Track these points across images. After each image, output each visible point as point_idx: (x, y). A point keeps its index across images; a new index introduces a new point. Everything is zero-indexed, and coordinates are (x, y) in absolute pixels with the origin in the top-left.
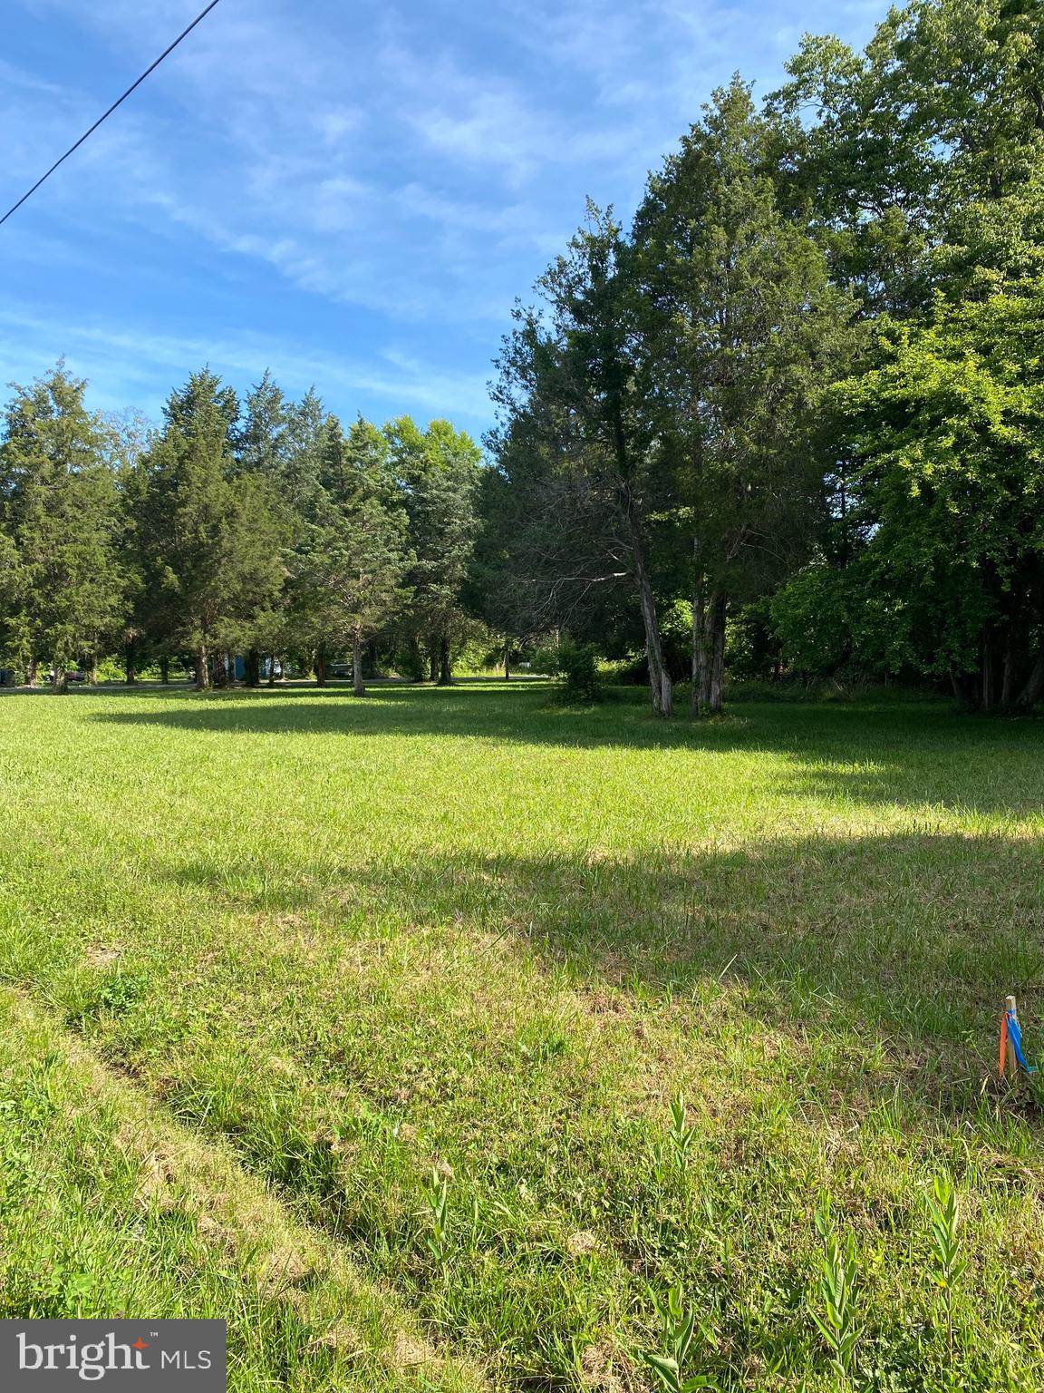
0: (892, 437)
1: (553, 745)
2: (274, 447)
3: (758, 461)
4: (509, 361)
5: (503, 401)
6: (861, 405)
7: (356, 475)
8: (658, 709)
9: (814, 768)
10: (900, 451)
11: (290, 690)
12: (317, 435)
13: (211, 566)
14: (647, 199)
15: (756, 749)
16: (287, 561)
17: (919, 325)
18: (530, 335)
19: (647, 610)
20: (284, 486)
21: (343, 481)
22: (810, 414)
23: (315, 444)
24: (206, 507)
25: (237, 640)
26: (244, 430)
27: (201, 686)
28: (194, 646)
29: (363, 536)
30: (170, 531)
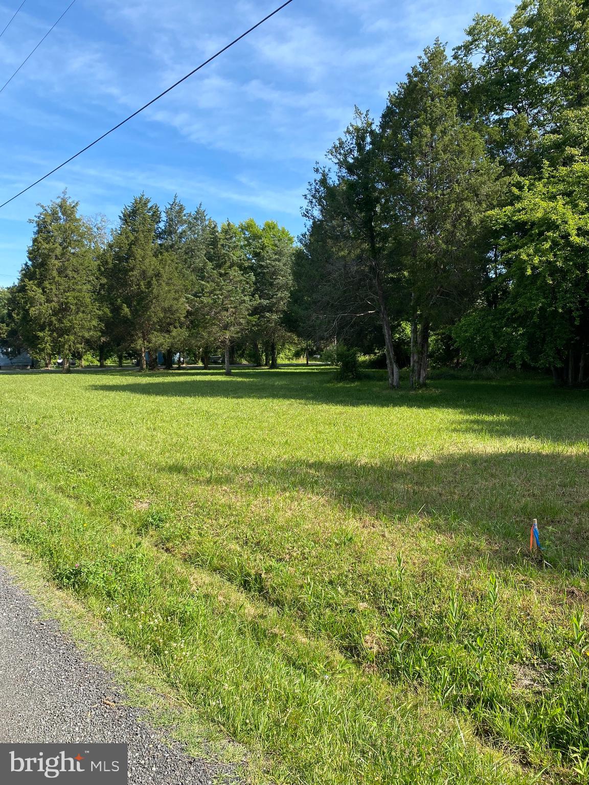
0: (518, 241)
1: (336, 404)
2: (180, 237)
3: (446, 252)
4: (312, 196)
5: (309, 217)
6: (501, 224)
7: (226, 254)
8: (392, 384)
9: (472, 418)
10: (522, 250)
11: (189, 371)
12: (203, 230)
13: (148, 304)
14: (388, 107)
15: (443, 407)
16: (189, 301)
17: (535, 179)
18: (323, 182)
19: (386, 331)
20: (186, 259)
21: (219, 257)
22: (475, 228)
23: (202, 235)
24: (144, 272)
25: (162, 344)
26: (163, 228)
27: (142, 369)
28: (138, 347)
29: (230, 288)
30: (125, 284)
